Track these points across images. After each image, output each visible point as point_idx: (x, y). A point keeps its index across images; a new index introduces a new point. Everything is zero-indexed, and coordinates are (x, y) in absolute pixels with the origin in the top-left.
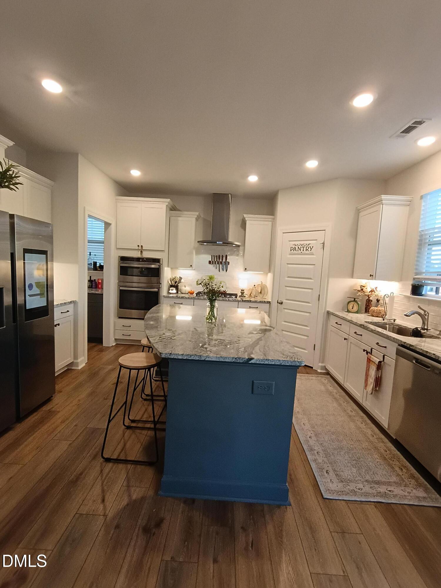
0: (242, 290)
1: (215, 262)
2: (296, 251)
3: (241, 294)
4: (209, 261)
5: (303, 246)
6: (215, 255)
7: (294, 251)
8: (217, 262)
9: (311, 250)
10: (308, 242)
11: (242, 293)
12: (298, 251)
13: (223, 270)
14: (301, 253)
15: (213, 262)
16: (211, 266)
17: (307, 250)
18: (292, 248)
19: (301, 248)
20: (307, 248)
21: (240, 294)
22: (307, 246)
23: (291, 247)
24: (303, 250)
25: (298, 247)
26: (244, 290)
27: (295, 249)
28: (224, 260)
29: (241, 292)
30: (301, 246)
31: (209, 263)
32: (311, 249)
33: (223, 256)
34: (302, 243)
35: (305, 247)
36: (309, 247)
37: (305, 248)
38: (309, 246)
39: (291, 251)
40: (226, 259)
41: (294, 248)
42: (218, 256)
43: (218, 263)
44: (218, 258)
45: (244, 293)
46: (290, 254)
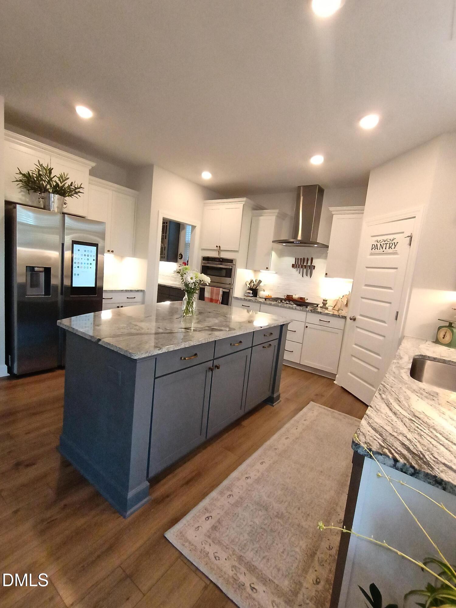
0: (324, 300)
1: (299, 265)
2: (377, 249)
3: (323, 305)
4: (293, 264)
5: (386, 242)
6: (300, 258)
7: (375, 249)
8: (300, 266)
9: (394, 248)
10: (391, 237)
11: (325, 304)
12: (380, 249)
13: (307, 275)
14: (383, 252)
15: (296, 265)
16: (294, 270)
17: (391, 247)
18: (374, 246)
19: (384, 245)
20: (391, 244)
21: (321, 305)
22: (391, 242)
23: (372, 245)
24: (386, 249)
25: (381, 244)
26: (326, 301)
27: (377, 247)
28: (309, 264)
29: (323, 303)
30: (384, 243)
31: (292, 267)
32: (395, 246)
33: (308, 260)
34: (385, 238)
35: (389, 243)
36: (393, 244)
37: (388, 245)
38: (393, 242)
39: (372, 250)
40: (311, 263)
41: (376, 245)
42: (303, 258)
43: (302, 267)
44: (302, 261)
45: (327, 303)
46: (371, 254)
